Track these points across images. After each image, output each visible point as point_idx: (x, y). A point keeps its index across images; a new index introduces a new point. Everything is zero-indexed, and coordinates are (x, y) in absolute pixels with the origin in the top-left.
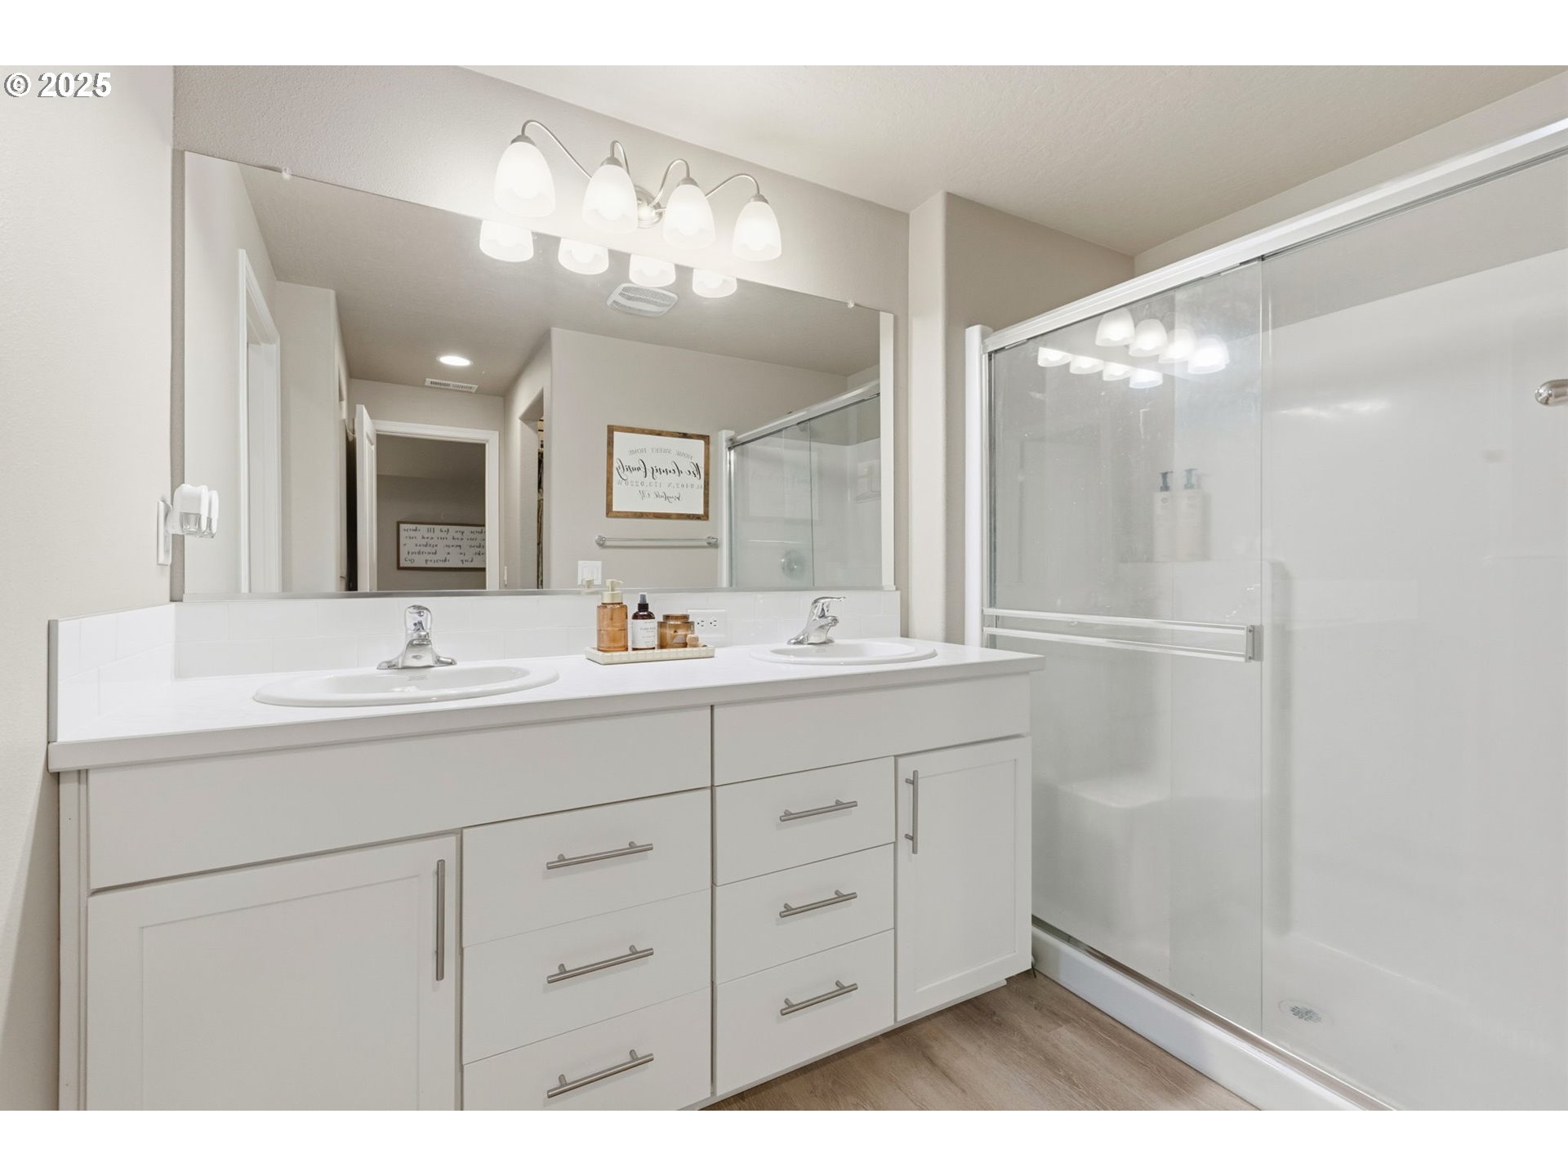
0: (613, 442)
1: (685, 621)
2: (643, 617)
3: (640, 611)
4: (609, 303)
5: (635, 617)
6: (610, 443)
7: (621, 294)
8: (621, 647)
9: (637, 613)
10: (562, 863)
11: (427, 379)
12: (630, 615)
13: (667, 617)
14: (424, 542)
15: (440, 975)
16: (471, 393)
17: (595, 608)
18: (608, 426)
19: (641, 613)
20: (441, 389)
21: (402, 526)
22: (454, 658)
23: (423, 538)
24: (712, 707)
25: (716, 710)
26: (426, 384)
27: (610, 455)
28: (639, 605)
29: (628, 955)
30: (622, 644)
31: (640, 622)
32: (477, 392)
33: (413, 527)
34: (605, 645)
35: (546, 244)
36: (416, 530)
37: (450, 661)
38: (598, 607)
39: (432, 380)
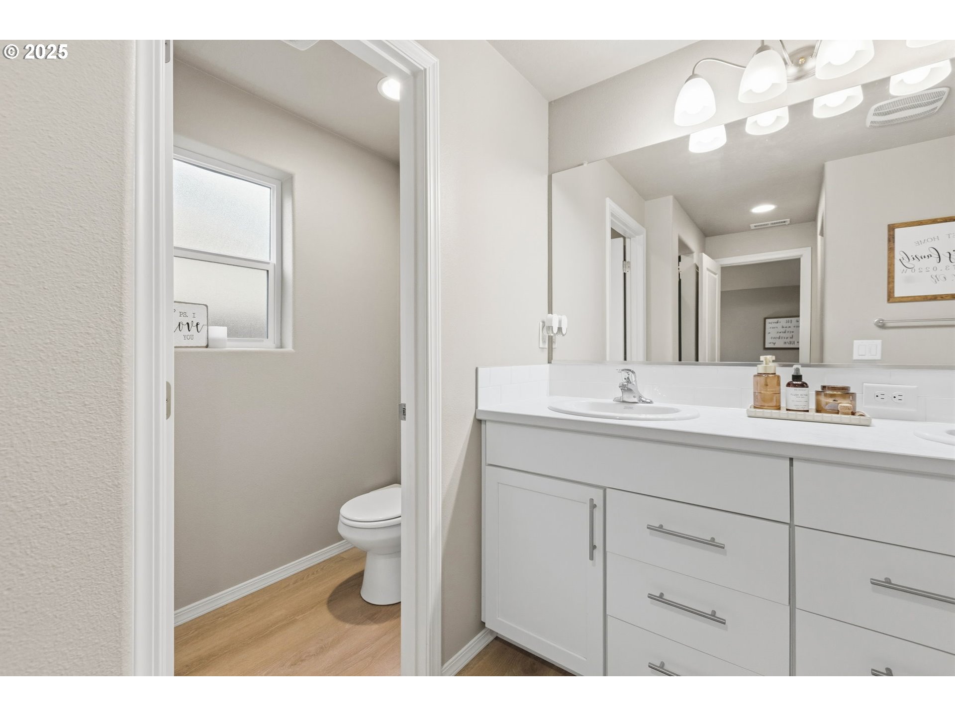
0: (894, 238)
1: (845, 392)
2: (795, 386)
3: (793, 381)
4: (868, 124)
5: (789, 385)
6: (891, 239)
7: (874, 114)
8: (776, 406)
9: (790, 382)
10: (660, 529)
11: (751, 225)
12: (784, 383)
13: (824, 387)
14: (783, 330)
15: (592, 557)
16: (785, 225)
17: (752, 377)
18: (889, 225)
19: (794, 383)
20: (764, 228)
21: (767, 321)
22: (651, 399)
23: (783, 327)
24: (791, 460)
25: (795, 463)
26: (752, 228)
27: (891, 250)
28: (793, 376)
29: (709, 615)
30: (774, 404)
31: (792, 389)
32: (791, 223)
33: (775, 320)
34: (758, 404)
35: (735, 128)
36: (777, 322)
37: (649, 401)
38: (755, 376)
39: (755, 225)
